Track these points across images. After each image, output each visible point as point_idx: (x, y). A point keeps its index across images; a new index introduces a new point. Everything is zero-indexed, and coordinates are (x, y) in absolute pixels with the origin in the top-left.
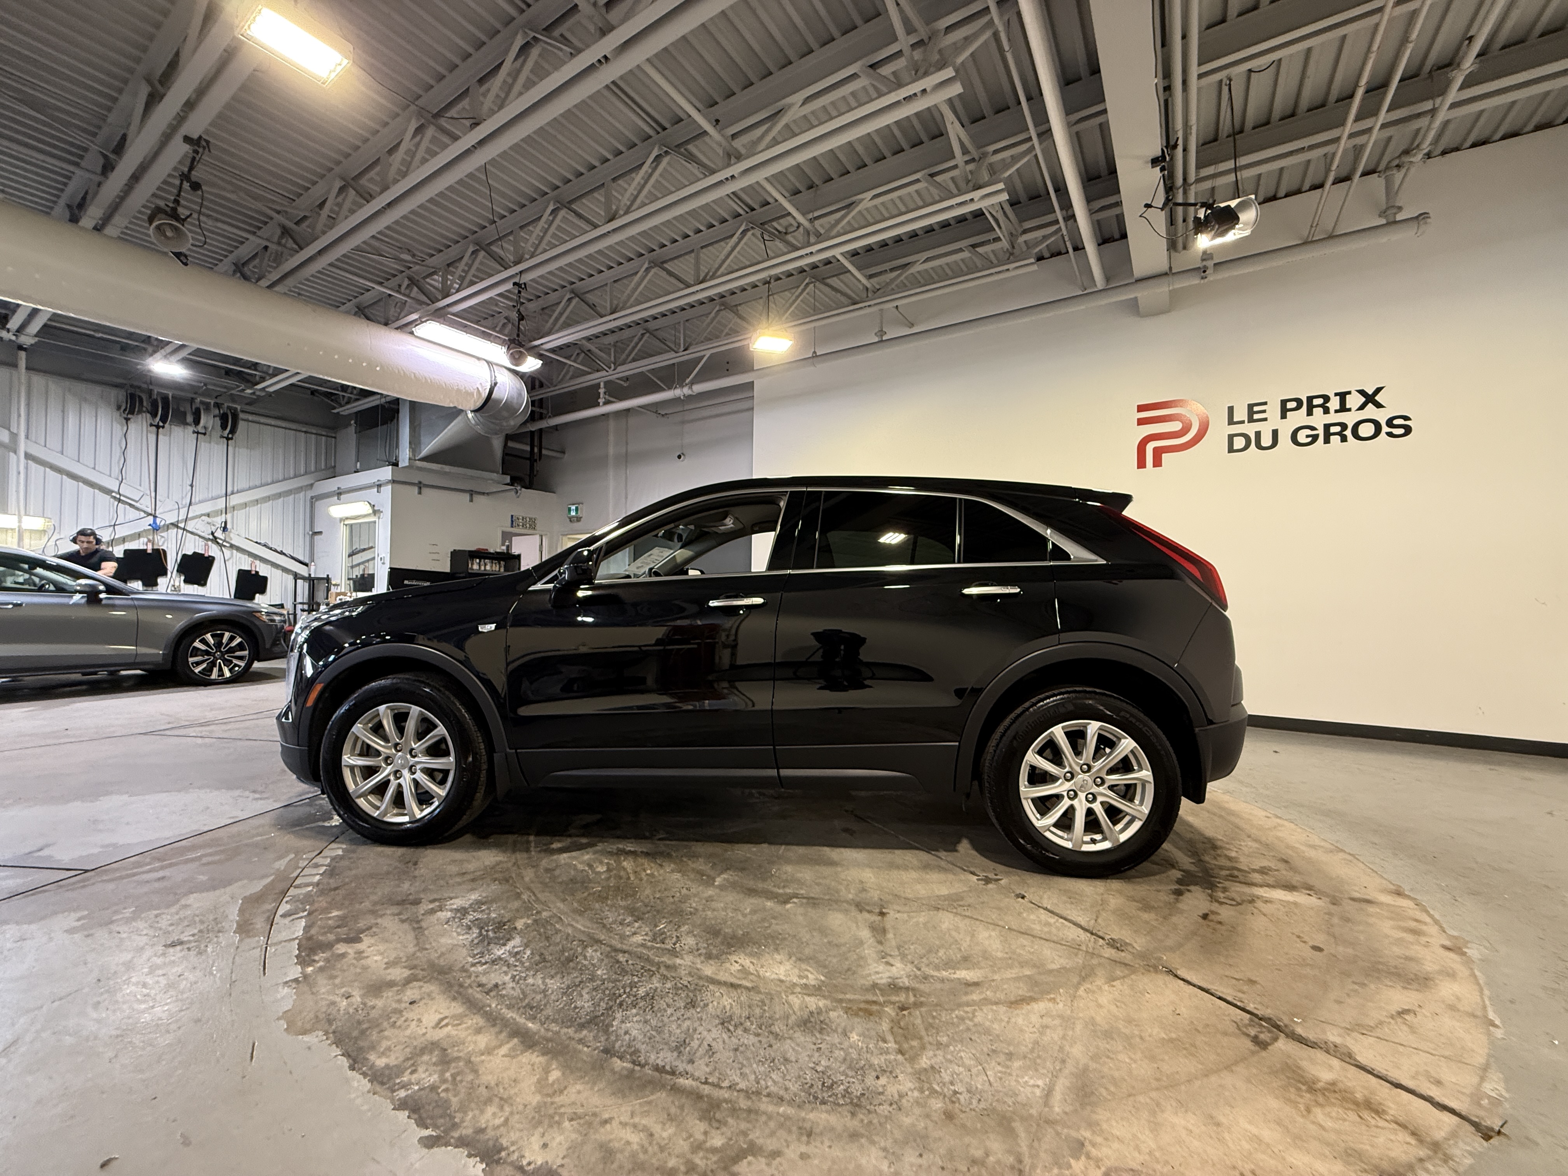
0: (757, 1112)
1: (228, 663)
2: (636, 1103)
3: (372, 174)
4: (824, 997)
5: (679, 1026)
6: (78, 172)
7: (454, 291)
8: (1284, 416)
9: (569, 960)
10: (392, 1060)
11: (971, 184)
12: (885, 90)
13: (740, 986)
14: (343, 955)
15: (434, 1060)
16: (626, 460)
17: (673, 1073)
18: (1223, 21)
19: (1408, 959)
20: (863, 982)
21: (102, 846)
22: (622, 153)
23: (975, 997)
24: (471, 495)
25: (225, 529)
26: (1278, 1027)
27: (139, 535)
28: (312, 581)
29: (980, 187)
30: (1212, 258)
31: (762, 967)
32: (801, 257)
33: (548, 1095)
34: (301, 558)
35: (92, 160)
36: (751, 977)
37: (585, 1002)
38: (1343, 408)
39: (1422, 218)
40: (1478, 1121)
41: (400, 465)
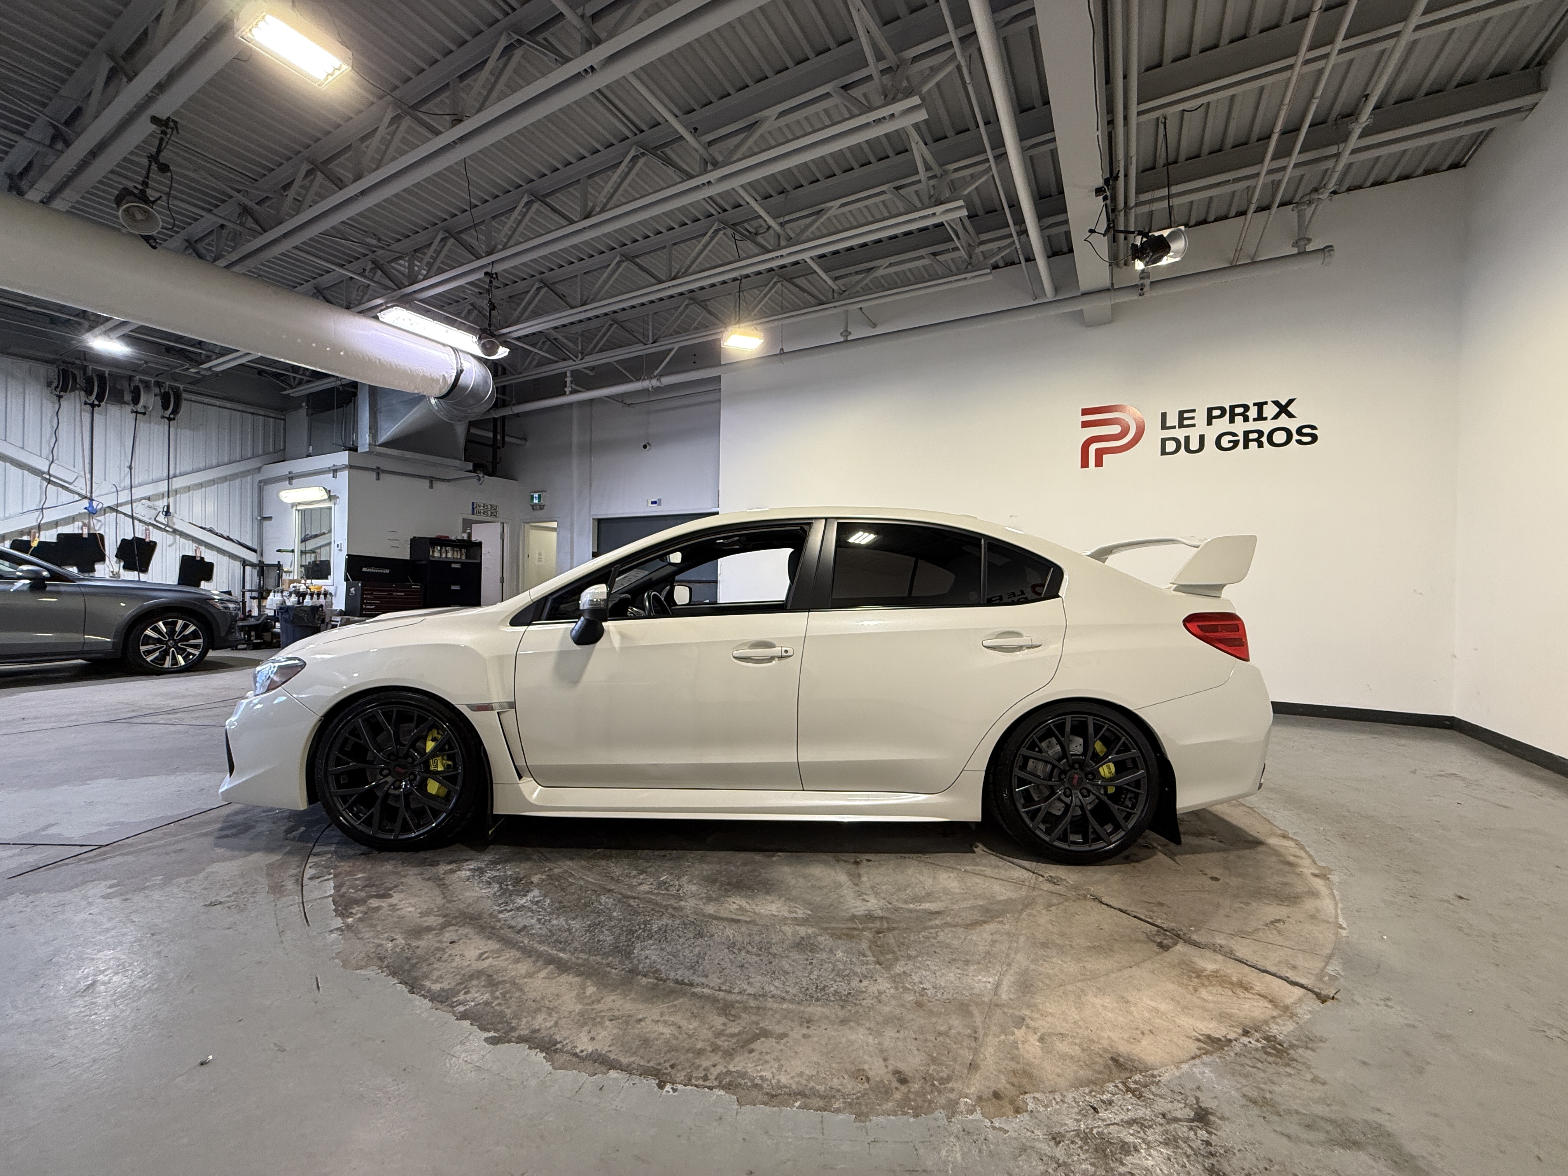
0: (764, 1009)
1: (181, 651)
2: (664, 1007)
3: (342, 159)
4: (813, 926)
5: (691, 951)
6: (22, 142)
7: (421, 277)
8: (1209, 423)
9: (586, 905)
10: (445, 985)
11: (933, 199)
12: (857, 112)
13: (738, 921)
14: (378, 909)
15: (483, 983)
16: (590, 449)
17: (691, 985)
18: (1159, 65)
19: (1285, 884)
20: (844, 914)
21: (108, 825)
22: (598, 151)
23: (937, 922)
24: (431, 482)
25: (167, 513)
26: (1178, 936)
27: (73, 519)
28: (262, 568)
29: (941, 204)
30: (1149, 278)
31: (757, 905)
32: (773, 259)
33: (587, 1004)
34: (249, 544)
35: (39, 131)
36: (750, 914)
37: (608, 938)
38: (1260, 417)
39: (1327, 249)
40: (1319, 991)
41: (359, 451)
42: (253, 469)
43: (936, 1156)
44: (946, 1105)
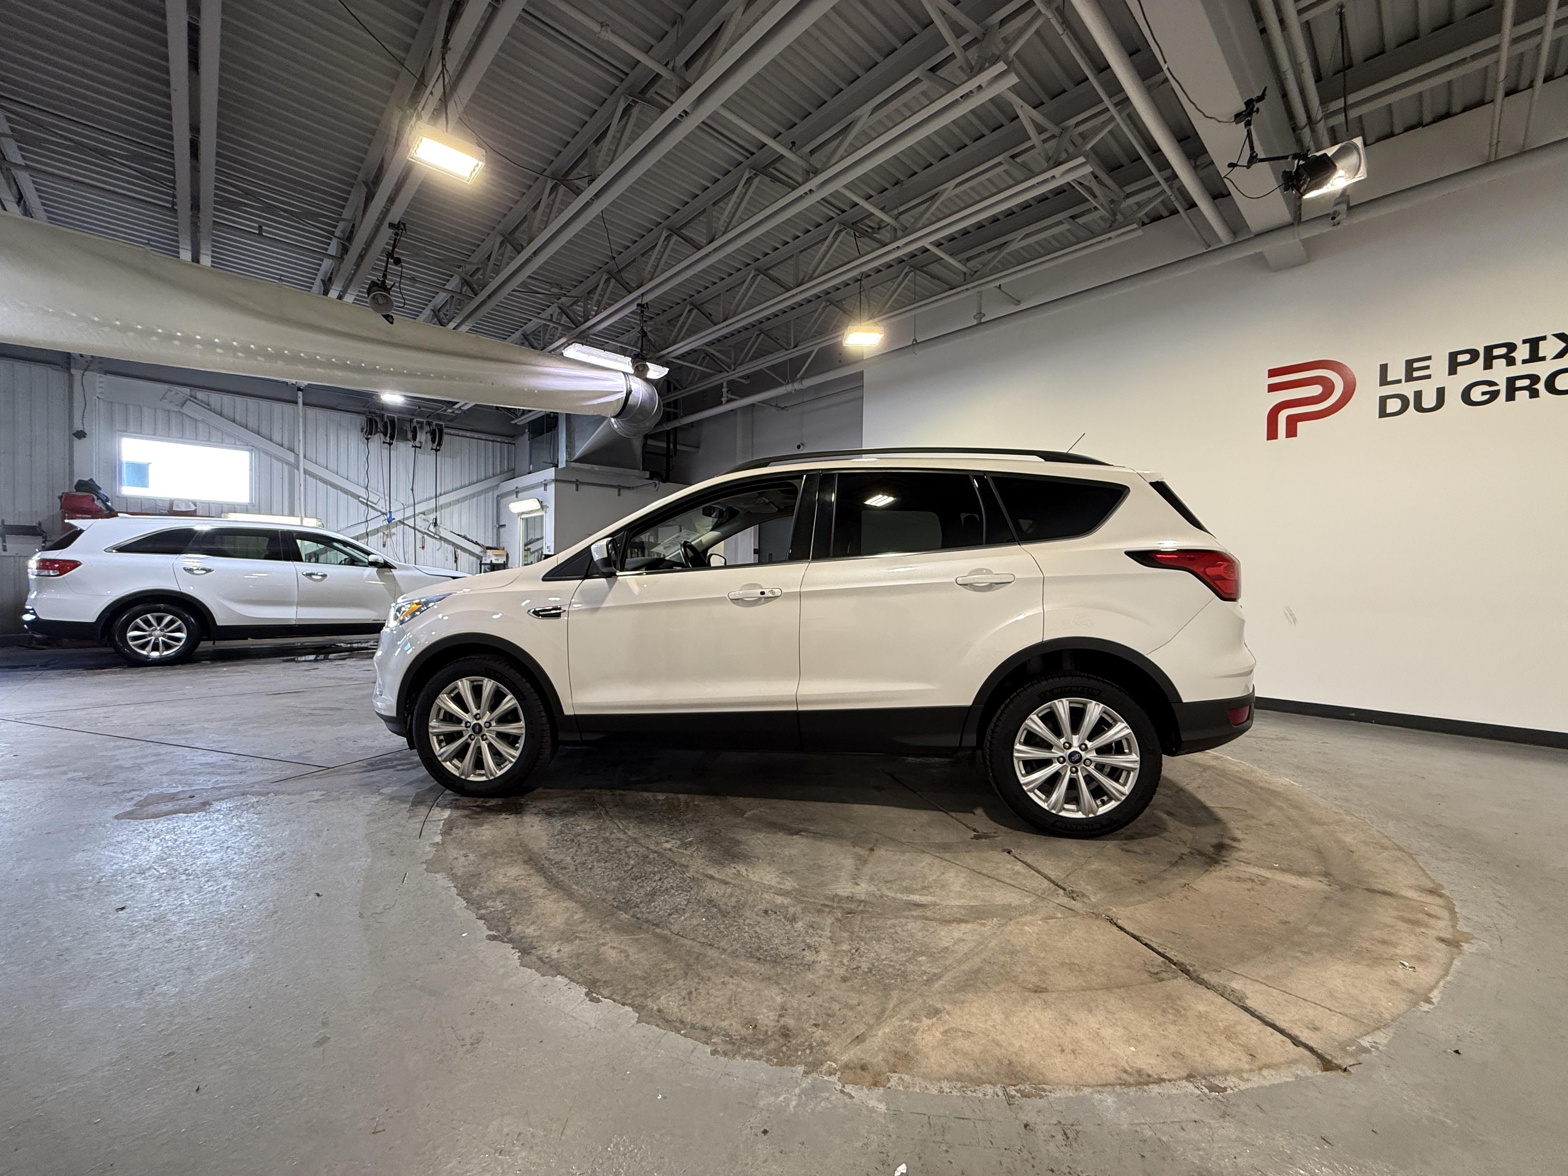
2: (624, 937)
3: (522, 229)
4: (791, 898)
7: (594, 313)
8: (1453, 372)
10: (482, 893)
11: (1052, 162)
12: (944, 91)
13: (729, 883)
14: (469, 833)
15: (507, 897)
16: (752, 452)
20: (827, 892)
21: (339, 754)
23: (916, 913)
24: (619, 490)
25: (435, 524)
26: (1186, 972)
30: (1347, 201)
31: (753, 873)
33: (571, 925)
35: (334, 248)
36: (741, 879)
38: (1534, 358)
40: (1330, 1058)
41: (560, 467)
42: (494, 487)
43: (772, 1099)
44: (810, 1063)
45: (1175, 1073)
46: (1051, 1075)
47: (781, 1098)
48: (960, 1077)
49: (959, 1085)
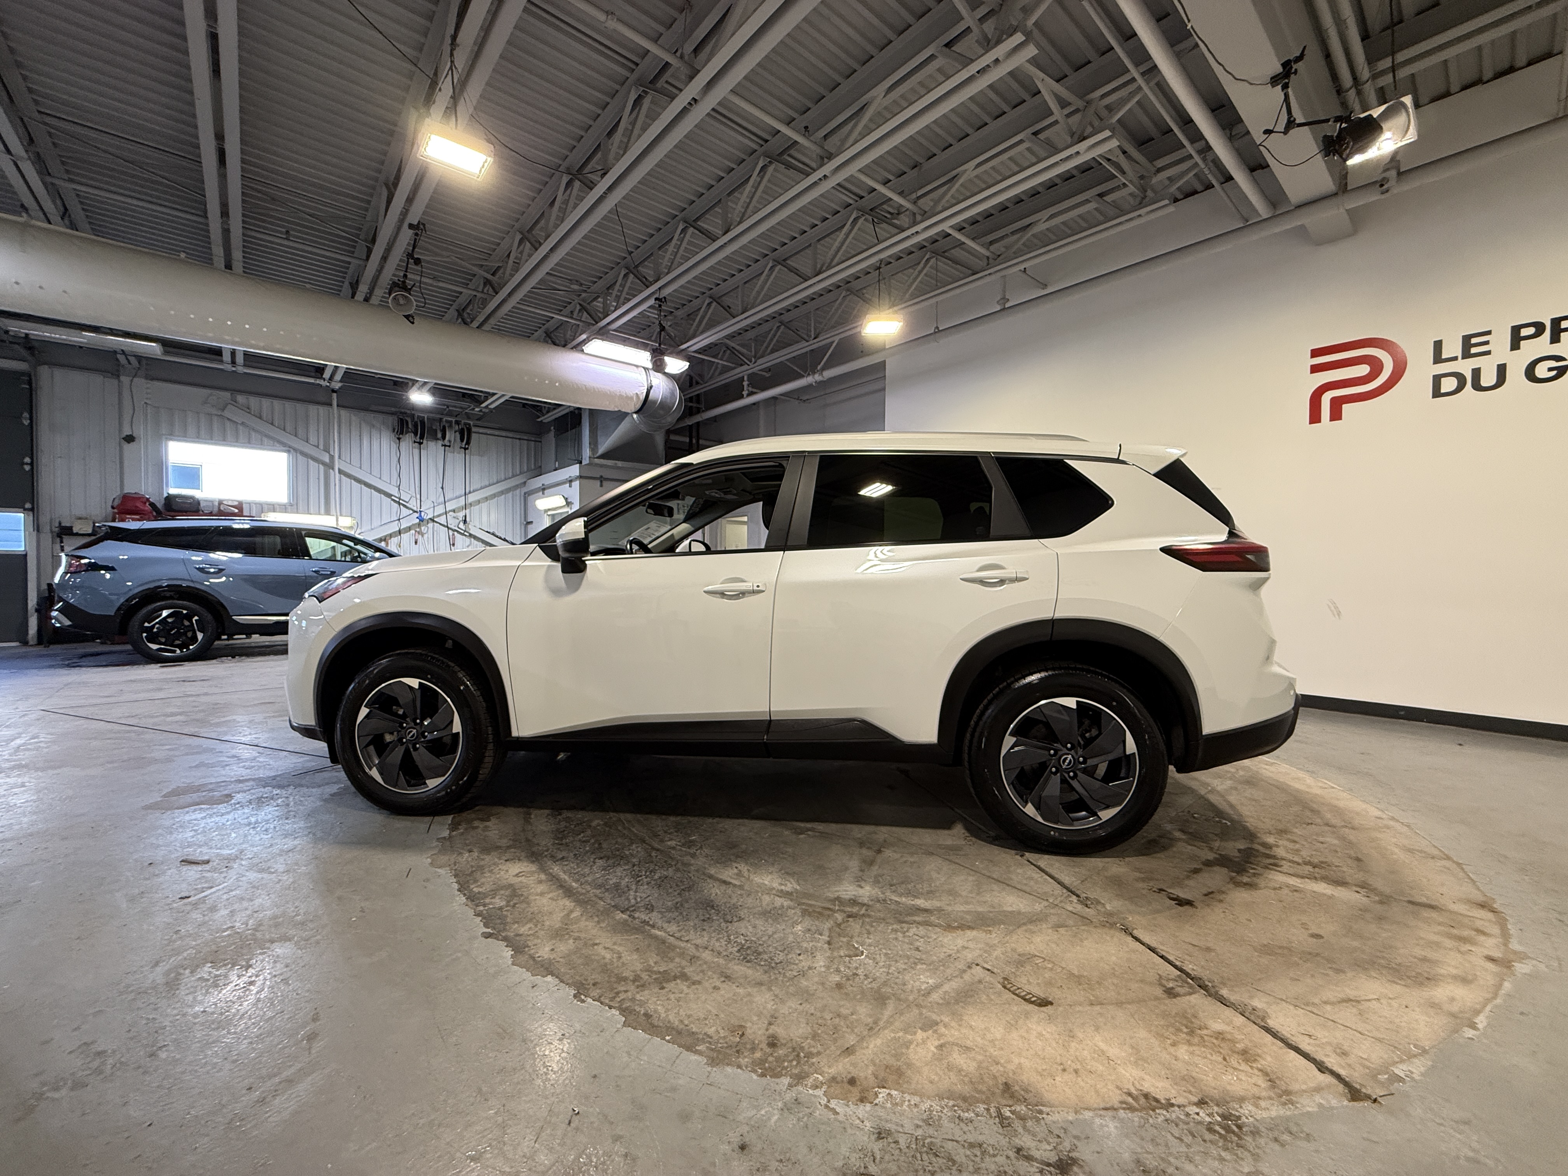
0: (698, 958)
3: (538, 226)
7: (613, 308)
8: (1515, 347)
9: (617, 849)
10: (483, 890)
11: (1076, 137)
12: (960, 68)
13: (730, 883)
14: (477, 828)
15: (507, 894)
17: (653, 926)
20: (829, 894)
22: (733, 169)
23: (919, 918)
25: (465, 522)
26: (1203, 986)
30: (1397, 167)
32: (908, 237)
33: (566, 924)
35: (360, 250)
40: (1358, 1087)
41: (583, 463)
42: (521, 484)
43: (754, 1112)
44: (796, 1075)
45: (1186, 1097)
46: (1048, 1096)
47: (763, 1112)
48: (951, 1095)
49: (951, 1103)
